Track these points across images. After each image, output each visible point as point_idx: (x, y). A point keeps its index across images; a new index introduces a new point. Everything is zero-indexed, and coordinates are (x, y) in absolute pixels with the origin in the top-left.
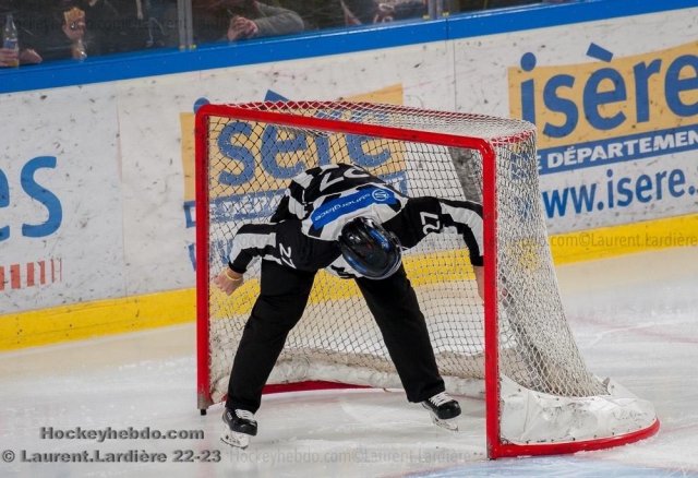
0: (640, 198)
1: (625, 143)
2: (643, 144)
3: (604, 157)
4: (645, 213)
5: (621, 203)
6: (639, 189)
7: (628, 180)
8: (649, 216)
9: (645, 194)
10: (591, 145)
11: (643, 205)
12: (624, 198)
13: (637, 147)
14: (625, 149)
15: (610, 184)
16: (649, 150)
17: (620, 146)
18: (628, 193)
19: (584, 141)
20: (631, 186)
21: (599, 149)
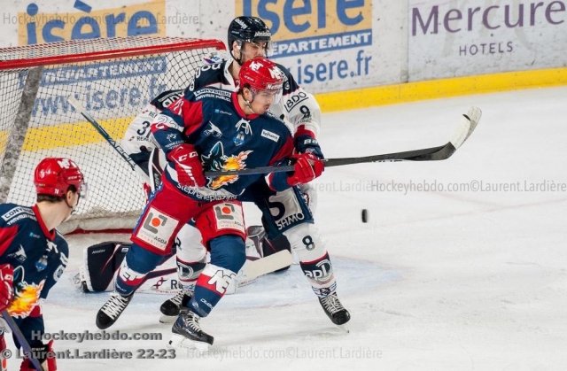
0: (319, 78)
1: (310, 42)
2: (322, 43)
3: (296, 50)
4: (322, 88)
5: (306, 81)
6: (318, 72)
7: (311, 66)
8: (325, 90)
9: (322, 76)
10: (288, 42)
11: (320, 83)
12: (308, 78)
13: (317, 44)
14: (309, 46)
15: (299, 68)
16: (325, 47)
17: (306, 43)
18: (311, 75)
19: (283, 39)
20: (313, 71)
21: (293, 45)
